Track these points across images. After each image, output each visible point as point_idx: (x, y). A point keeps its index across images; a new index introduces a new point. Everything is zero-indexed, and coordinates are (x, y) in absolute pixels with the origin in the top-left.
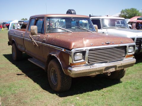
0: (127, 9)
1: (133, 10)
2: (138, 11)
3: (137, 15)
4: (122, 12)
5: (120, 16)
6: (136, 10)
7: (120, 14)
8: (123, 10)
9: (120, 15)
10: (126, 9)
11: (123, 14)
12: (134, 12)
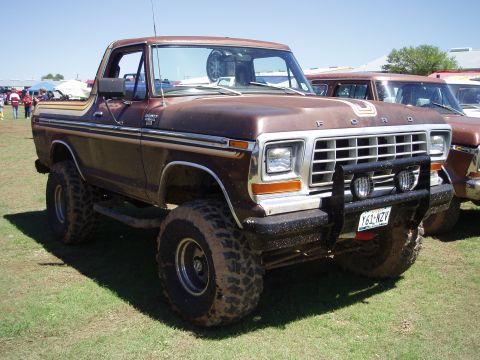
0: (408, 48)
1: (426, 51)
2: (444, 55)
3: (441, 67)
4: (393, 56)
5: (387, 69)
6: (436, 50)
7: (387, 63)
8: (394, 51)
9: (387, 67)
10: (405, 49)
11: (393, 64)
12: (432, 59)
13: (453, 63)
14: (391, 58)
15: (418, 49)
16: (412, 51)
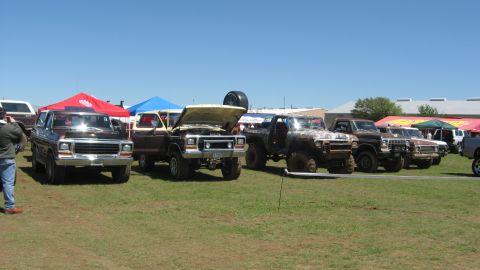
2: (393, 105)
14: (357, 105)
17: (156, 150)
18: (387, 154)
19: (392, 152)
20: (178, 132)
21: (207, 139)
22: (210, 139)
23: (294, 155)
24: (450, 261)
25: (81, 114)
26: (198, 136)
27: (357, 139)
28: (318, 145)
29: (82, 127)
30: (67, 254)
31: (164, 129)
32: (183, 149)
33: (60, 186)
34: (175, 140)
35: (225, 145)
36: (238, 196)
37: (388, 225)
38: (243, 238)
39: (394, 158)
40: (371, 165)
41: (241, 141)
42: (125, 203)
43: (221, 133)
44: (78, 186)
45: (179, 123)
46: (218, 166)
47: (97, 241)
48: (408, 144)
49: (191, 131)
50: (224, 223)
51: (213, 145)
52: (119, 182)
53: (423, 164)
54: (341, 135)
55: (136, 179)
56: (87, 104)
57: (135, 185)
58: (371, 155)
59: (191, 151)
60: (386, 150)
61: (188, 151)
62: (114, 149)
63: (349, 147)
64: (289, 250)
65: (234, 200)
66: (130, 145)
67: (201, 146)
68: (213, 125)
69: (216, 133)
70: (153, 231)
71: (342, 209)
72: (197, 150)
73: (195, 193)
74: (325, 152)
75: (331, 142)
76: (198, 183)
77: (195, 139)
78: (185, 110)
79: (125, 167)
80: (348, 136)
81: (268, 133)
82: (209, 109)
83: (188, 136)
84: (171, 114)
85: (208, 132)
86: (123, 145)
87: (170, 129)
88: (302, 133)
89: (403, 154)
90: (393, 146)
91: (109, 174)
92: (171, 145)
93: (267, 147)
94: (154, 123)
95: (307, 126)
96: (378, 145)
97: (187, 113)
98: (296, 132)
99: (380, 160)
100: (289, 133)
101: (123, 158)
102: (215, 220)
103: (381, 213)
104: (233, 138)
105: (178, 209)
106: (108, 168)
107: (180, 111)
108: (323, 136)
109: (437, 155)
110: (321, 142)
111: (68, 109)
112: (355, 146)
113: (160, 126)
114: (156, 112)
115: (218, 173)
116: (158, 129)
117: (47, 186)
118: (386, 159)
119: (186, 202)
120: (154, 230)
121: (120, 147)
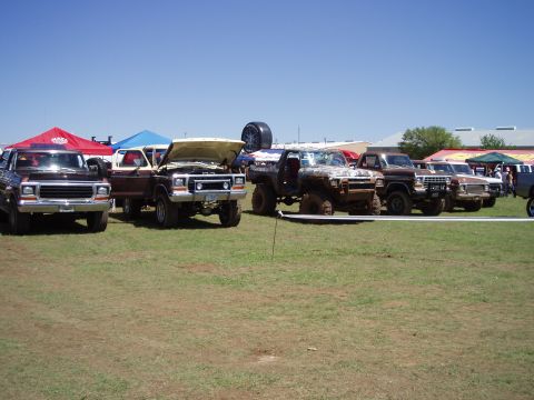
0: (420, 128)
1: (436, 131)
2: (450, 135)
4: (408, 135)
5: (402, 146)
6: (443, 130)
7: (402, 141)
8: (409, 131)
10: (417, 129)
11: (408, 141)
12: (440, 138)
13: (458, 142)
14: (406, 137)
15: (428, 130)
16: (423, 130)
17: (141, 193)
18: (422, 193)
19: (429, 192)
20: (165, 172)
21: (199, 178)
22: (203, 178)
23: (306, 196)
24: (452, 311)
25: (53, 152)
26: (187, 176)
27: (383, 177)
28: (334, 184)
29: (54, 168)
30: (15, 306)
31: (149, 168)
32: (171, 191)
33: (24, 237)
34: (161, 181)
35: (220, 186)
36: (230, 245)
37: (396, 274)
38: (220, 288)
39: (432, 199)
40: (404, 207)
41: (239, 181)
42: (95, 254)
43: (217, 171)
44: (45, 236)
45: (166, 161)
46: (214, 211)
47: (51, 293)
48: (448, 182)
49: (181, 170)
50: (202, 274)
51: (206, 186)
52: (94, 232)
53: (471, 206)
54: (362, 171)
55: (115, 227)
56: (61, 141)
57: (112, 235)
58: (402, 195)
59: (180, 193)
60: (420, 189)
61: (177, 193)
62: (87, 192)
63: (372, 186)
64: (267, 300)
65: (223, 248)
66: (107, 187)
67: (192, 187)
68: (209, 162)
69: (210, 171)
70: (118, 282)
71: (349, 257)
72: (187, 193)
73: (180, 242)
74: (342, 192)
75: (350, 180)
76: (188, 231)
77: (184, 179)
78: (172, 146)
79: (102, 212)
80: (370, 172)
81: (277, 171)
82: (201, 143)
83: (175, 176)
84: (158, 150)
85: (200, 171)
86: (98, 187)
87: (155, 168)
88: (315, 170)
89: (443, 194)
90: (429, 184)
91: (83, 222)
92: (158, 187)
93: (276, 187)
94: (137, 161)
95: (323, 162)
96: (412, 183)
97: (174, 149)
98: (309, 169)
99: (415, 202)
100: (301, 170)
101: (98, 202)
102: (194, 270)
103: (395, 261)
104: (231, 178)
105: (155, 260)
106: (82, 215)
107: (166, 147)
108: (341, 173)
109: (487, 195)
110: (338, 180)
111: (34, 146)
112: (380, 184)
113: (145, 164)
114: (140, 149)
115: (215, 219)
116: (142, 169)
117: (10, 237)
118: (422, 200)
119: (167, 252)
120: (120, 281)
121: (95, 190)
